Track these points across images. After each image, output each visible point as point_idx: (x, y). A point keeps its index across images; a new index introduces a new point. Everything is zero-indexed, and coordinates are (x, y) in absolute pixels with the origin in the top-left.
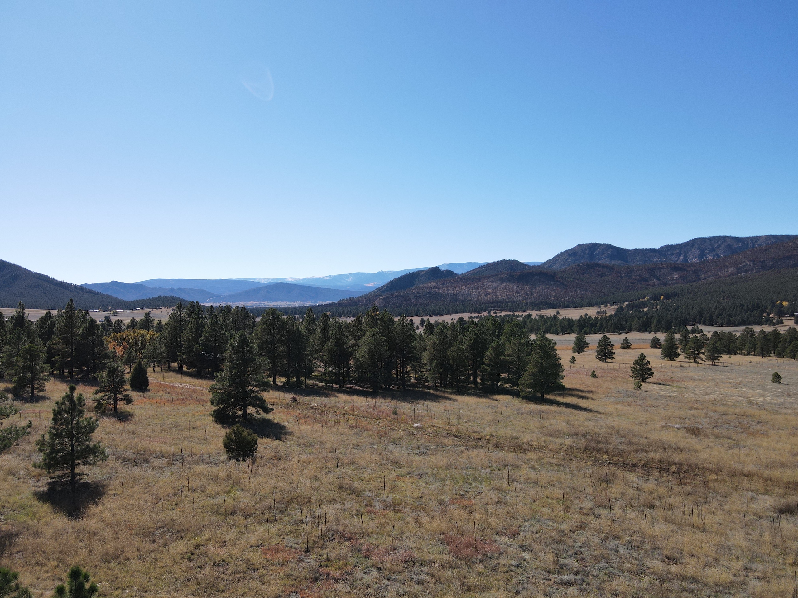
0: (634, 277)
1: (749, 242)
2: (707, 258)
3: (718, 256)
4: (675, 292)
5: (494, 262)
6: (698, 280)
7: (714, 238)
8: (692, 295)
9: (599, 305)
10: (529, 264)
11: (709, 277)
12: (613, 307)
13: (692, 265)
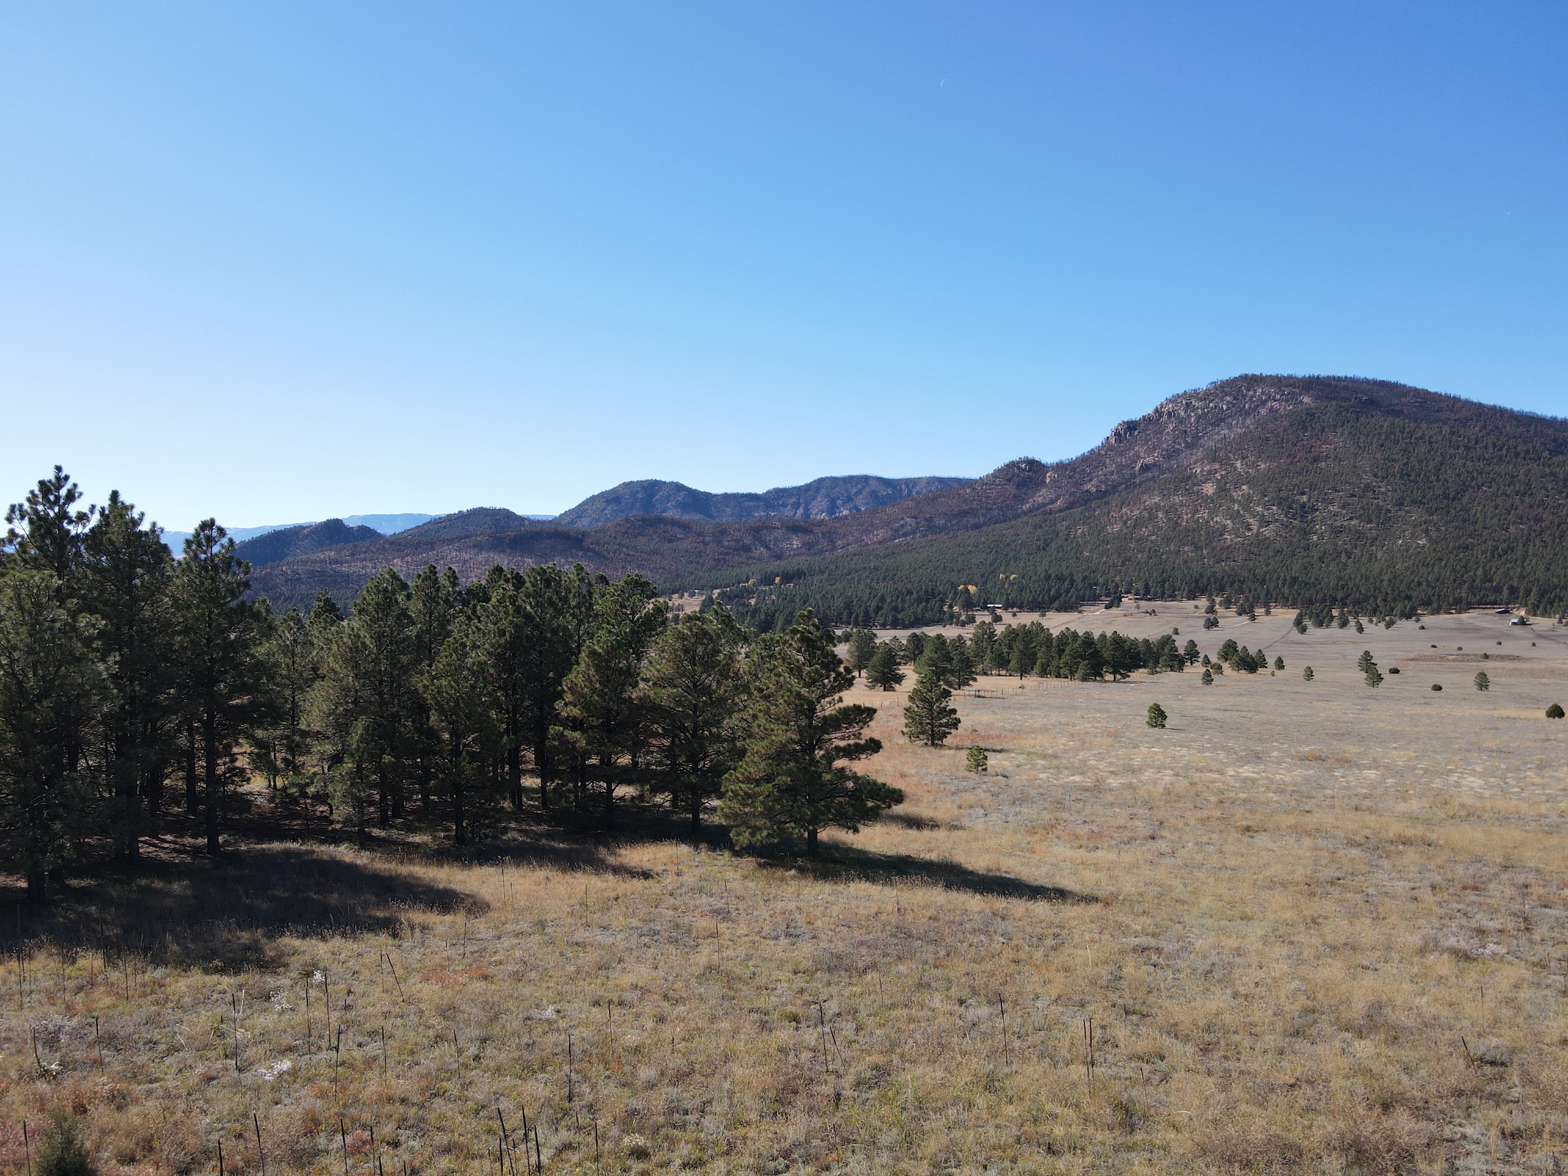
0: (726, 543)
1: (903, 488)
3: (859, 510)
4: (798, 570)
5: (460, 512)
6: (832, 550)
9: (669, 594)
10: (532, 518)
11: (849, 544)
12: (694, 600)
13: (819, 523)
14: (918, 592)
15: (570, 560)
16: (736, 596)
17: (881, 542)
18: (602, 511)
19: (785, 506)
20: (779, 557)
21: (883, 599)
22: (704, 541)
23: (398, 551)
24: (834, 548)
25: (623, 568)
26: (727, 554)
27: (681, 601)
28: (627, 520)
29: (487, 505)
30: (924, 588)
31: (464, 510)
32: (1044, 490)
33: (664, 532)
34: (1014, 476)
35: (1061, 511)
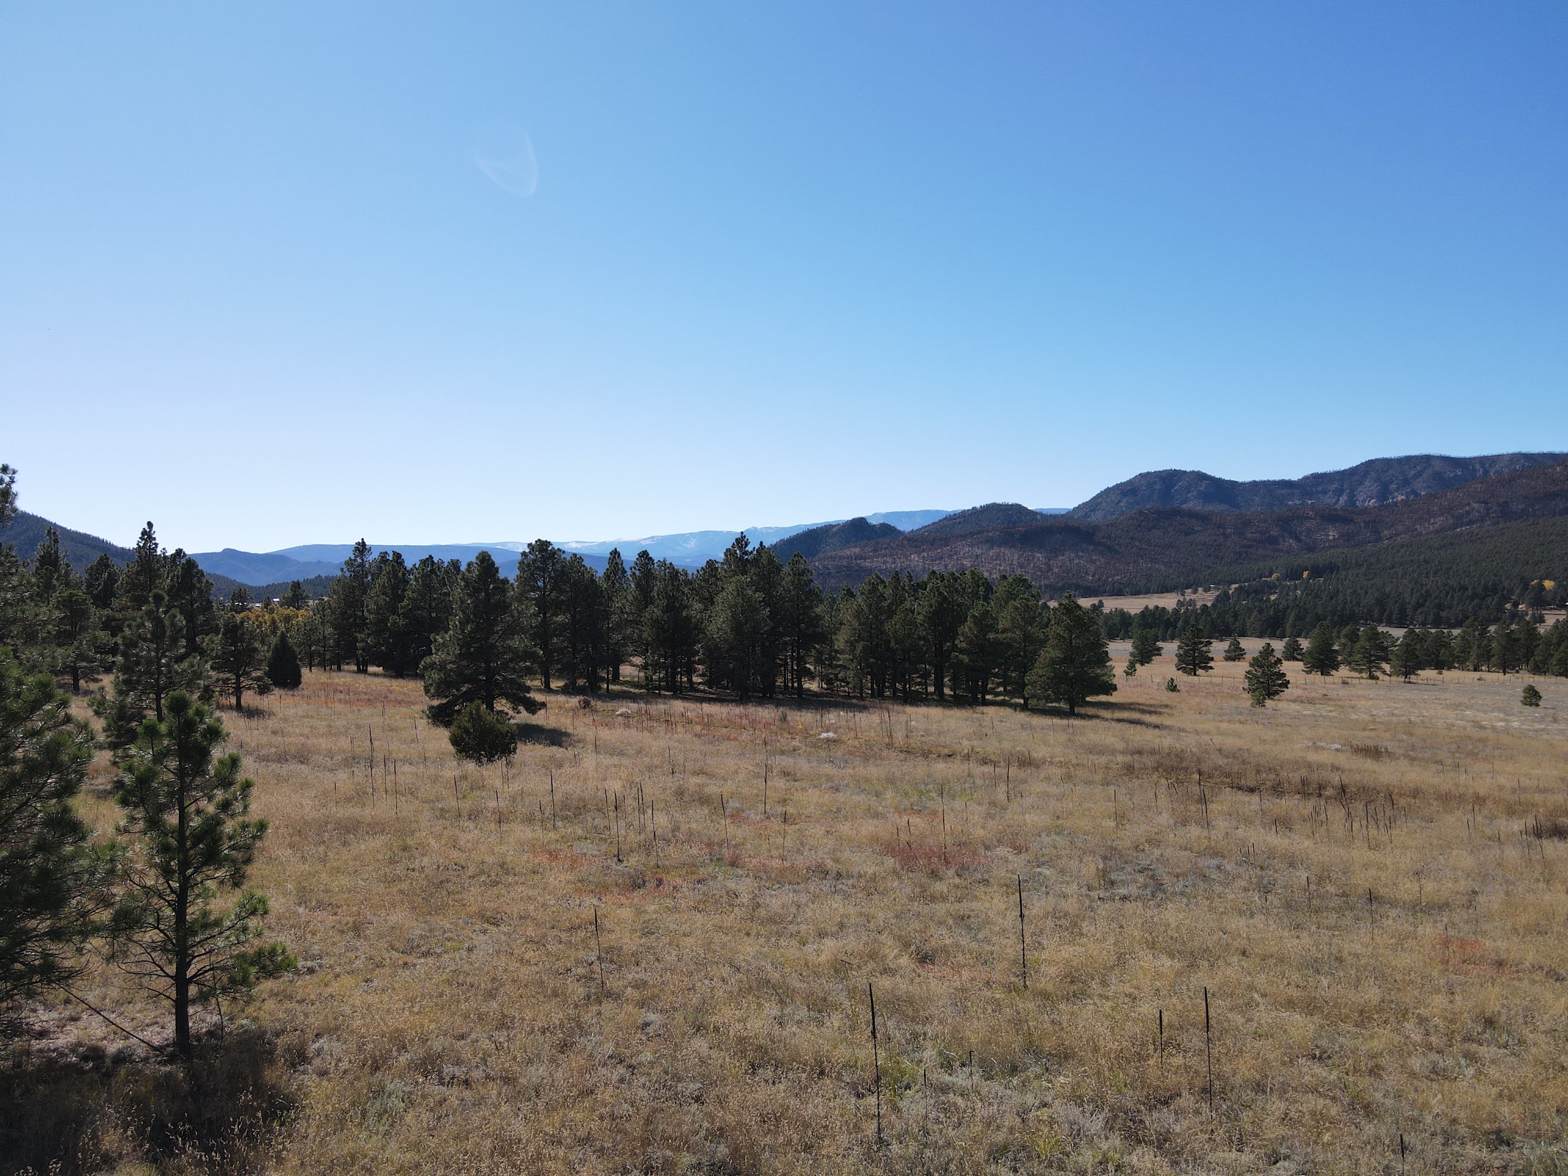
0: (1250, 535)
1: (1477, 466)
2: (1394, 498)
3: (1416, 494)
4: (1331, 563)
5: (974, 508)
7: (1408, 460)
8: (1364, 569)
9: (1182, 589)
10: (1045, 512)
11: (1397, 535)
12: (1209, 594)
13: (1365, 511)
14: (1474, 588)
15: (1080, 554)
16: (1256, 592)
17: (1437, 532)
18: (1117, 503)
19: (1325, 492)
20: (1311, 549)
21: (1428, 594)
22: (1224, 534)
23: (916, 546)
24: (1379, 539)
25: (1134, 562)
29: (1000, 501)
31: (978, 506)
33: (1181, 525)
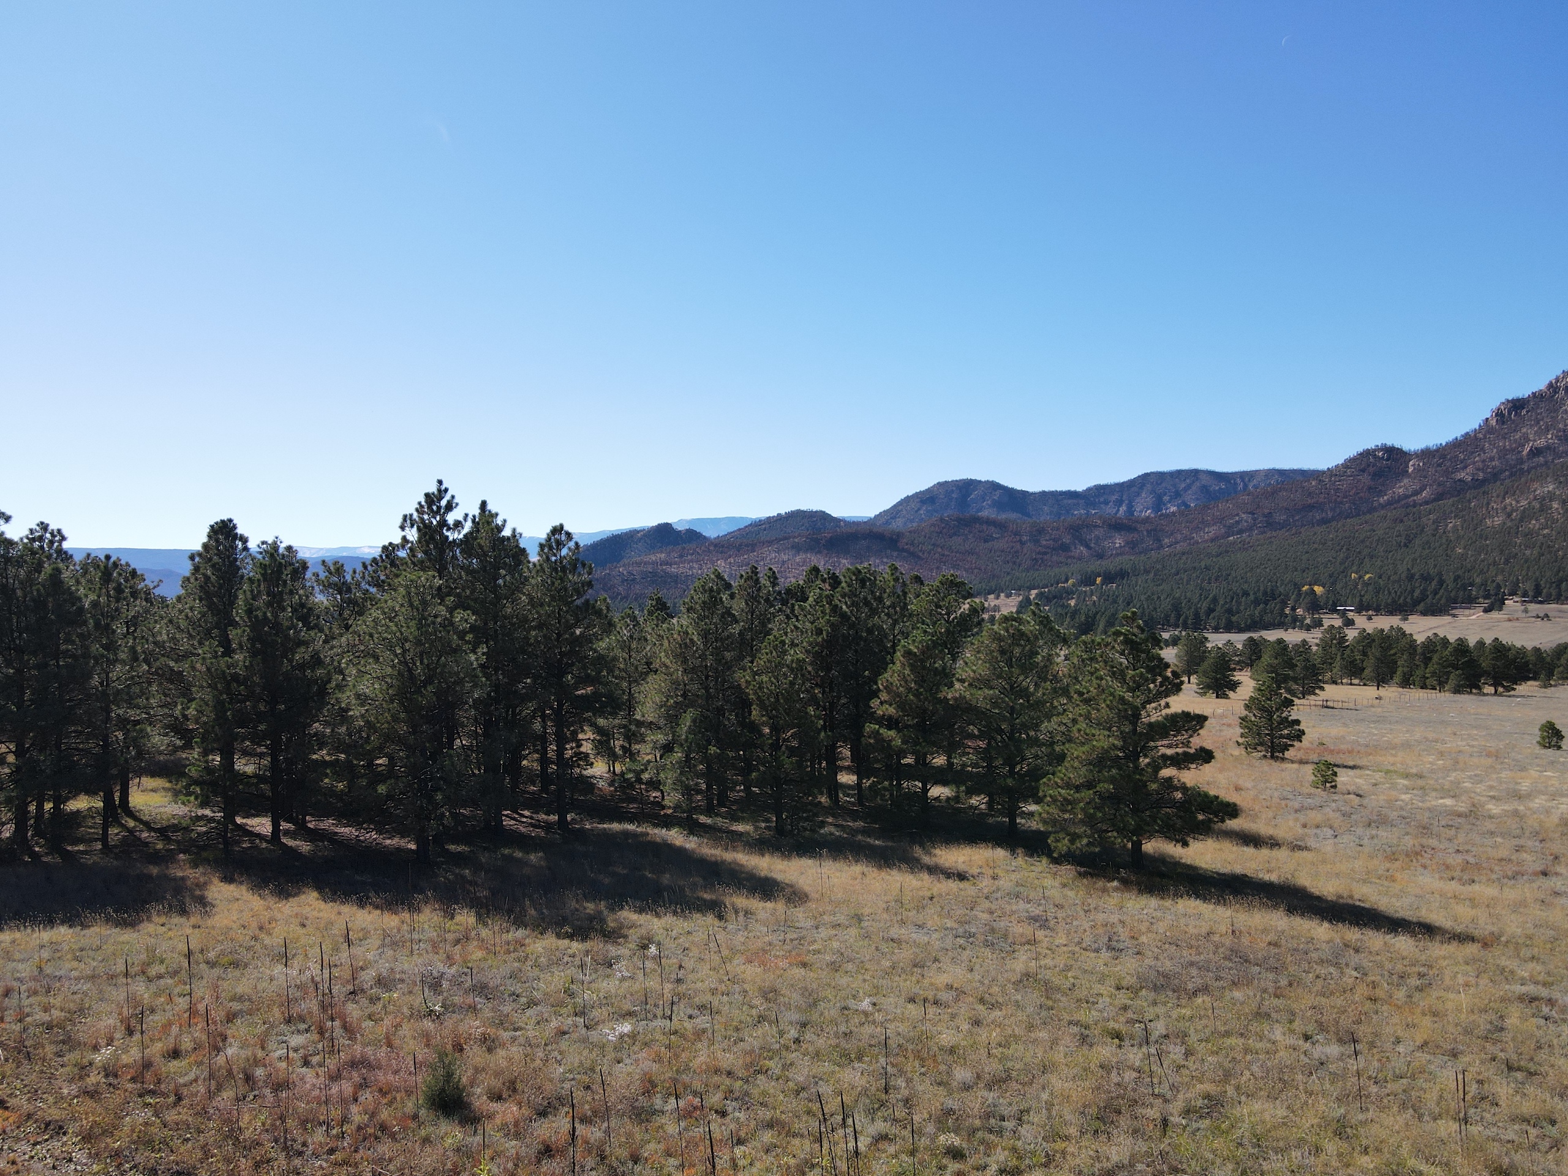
1: (1238, 481)
2: (1167, 509)
3: (1187, 506)
4: (1121, 569)
6: (1158, 548)
8: (1151, 575)
9: (985, 594)
10: (847, 520)
11: (1178, 542)
12: (1011, 599)
13: (1143, 521)
14: (1255, 593)
15: (885, 560)
16: (1055, 597)
17: (1212, 540)
18: (917, 511)
19: (1106, 503)
20: (1100, 556)
21: (1215, 600)
22: (1020, 541)
23: (721, 553)
24: (1161, 547)
25: (938, 568)
26: (1045, 553)
27: (997, 602)
28: (942, 520)
29: (804, 508)
30: (1262, 588)
31: (783, 512)
32: (1406, 481)
33: (979, 531)
34: (1369, 466)
35: (1427, 503)
